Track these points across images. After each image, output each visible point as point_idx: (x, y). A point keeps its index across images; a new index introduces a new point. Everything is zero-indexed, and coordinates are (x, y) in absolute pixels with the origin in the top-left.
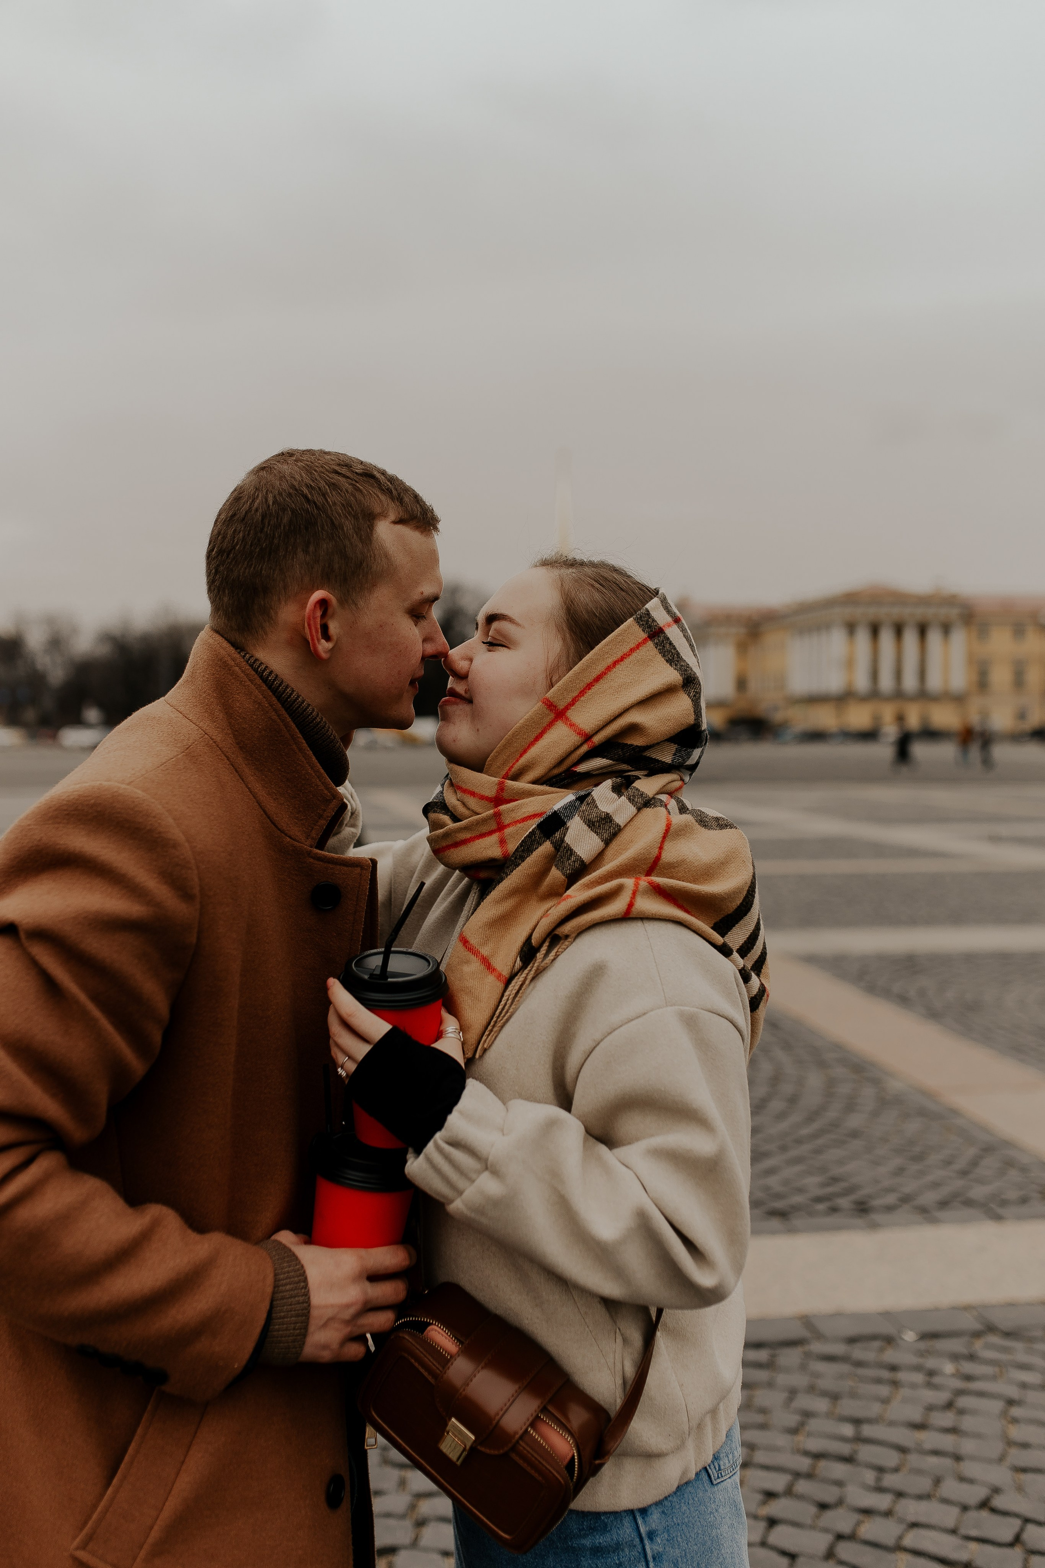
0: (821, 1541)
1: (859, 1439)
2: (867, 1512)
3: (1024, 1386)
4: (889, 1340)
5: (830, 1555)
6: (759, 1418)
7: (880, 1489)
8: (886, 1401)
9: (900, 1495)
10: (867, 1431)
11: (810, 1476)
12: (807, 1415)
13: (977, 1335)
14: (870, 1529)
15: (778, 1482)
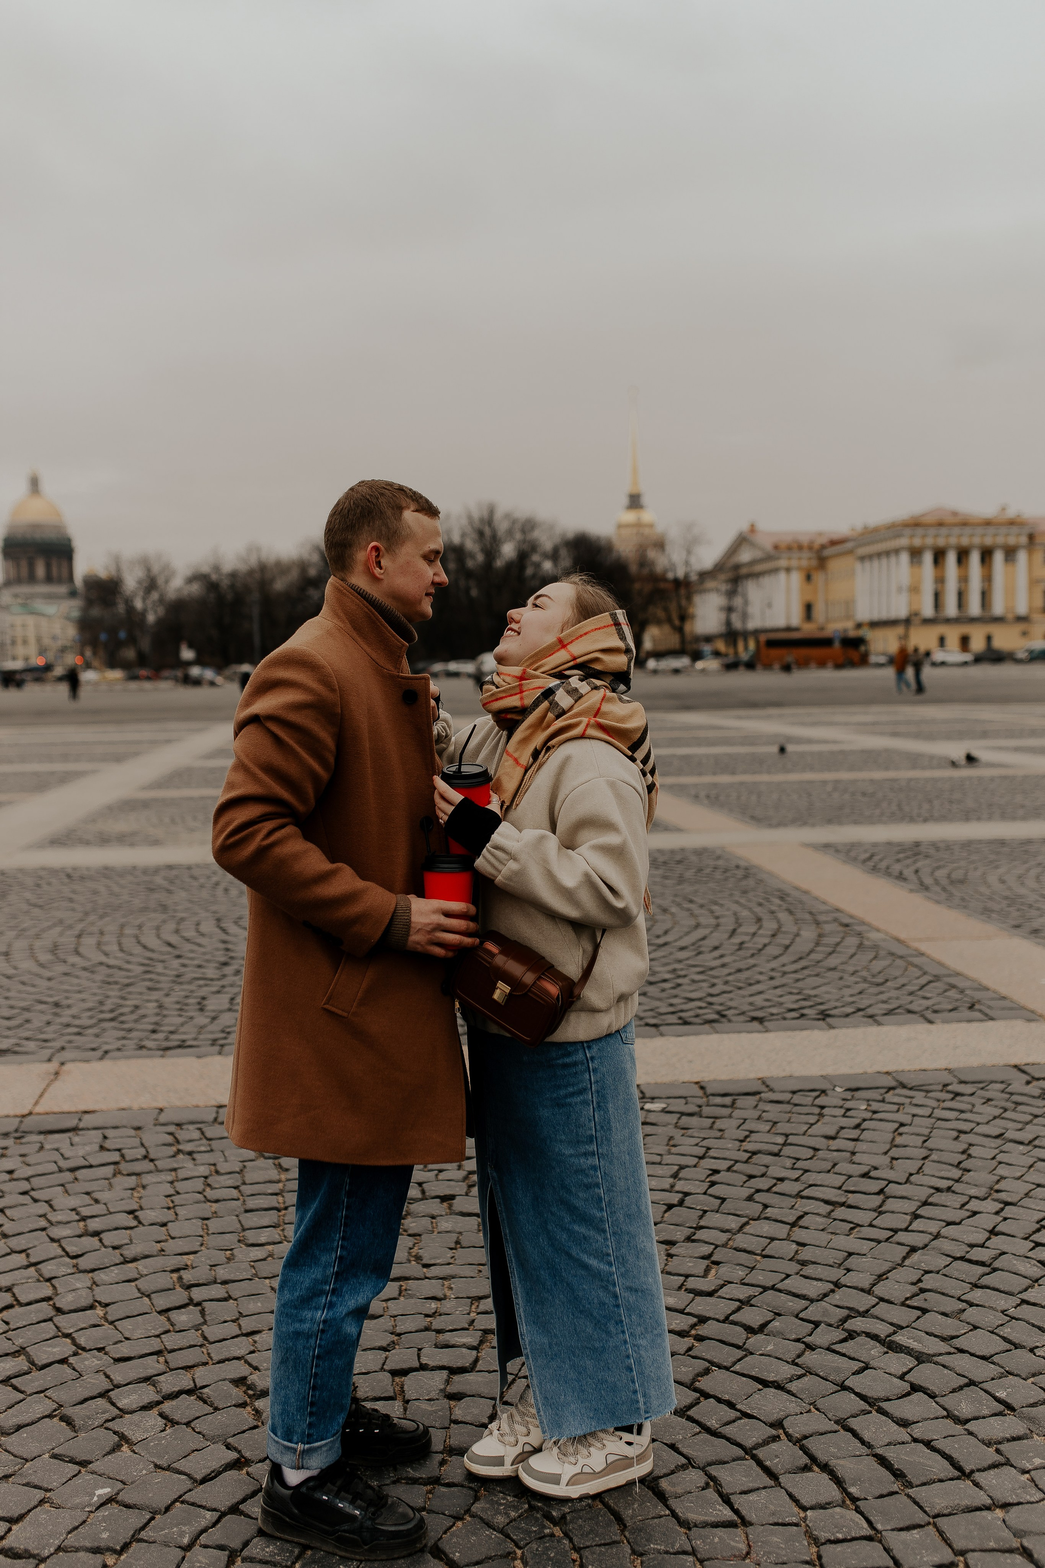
0: (746, 1192)
1: (785, 1144)
2: (782, 1180)
3: (914, 1116)
4: (823, 1092)
5: (750, 1198)
6: (719, 1134)
7: (793, 1169)
8: (812, 1125)
9: (806, 1171)
10: (791, 1139)
11: (746, 1162)
12: (751, 1132)
13: (890, 1089)
14: (780, 1187)
15: (723, 1165)
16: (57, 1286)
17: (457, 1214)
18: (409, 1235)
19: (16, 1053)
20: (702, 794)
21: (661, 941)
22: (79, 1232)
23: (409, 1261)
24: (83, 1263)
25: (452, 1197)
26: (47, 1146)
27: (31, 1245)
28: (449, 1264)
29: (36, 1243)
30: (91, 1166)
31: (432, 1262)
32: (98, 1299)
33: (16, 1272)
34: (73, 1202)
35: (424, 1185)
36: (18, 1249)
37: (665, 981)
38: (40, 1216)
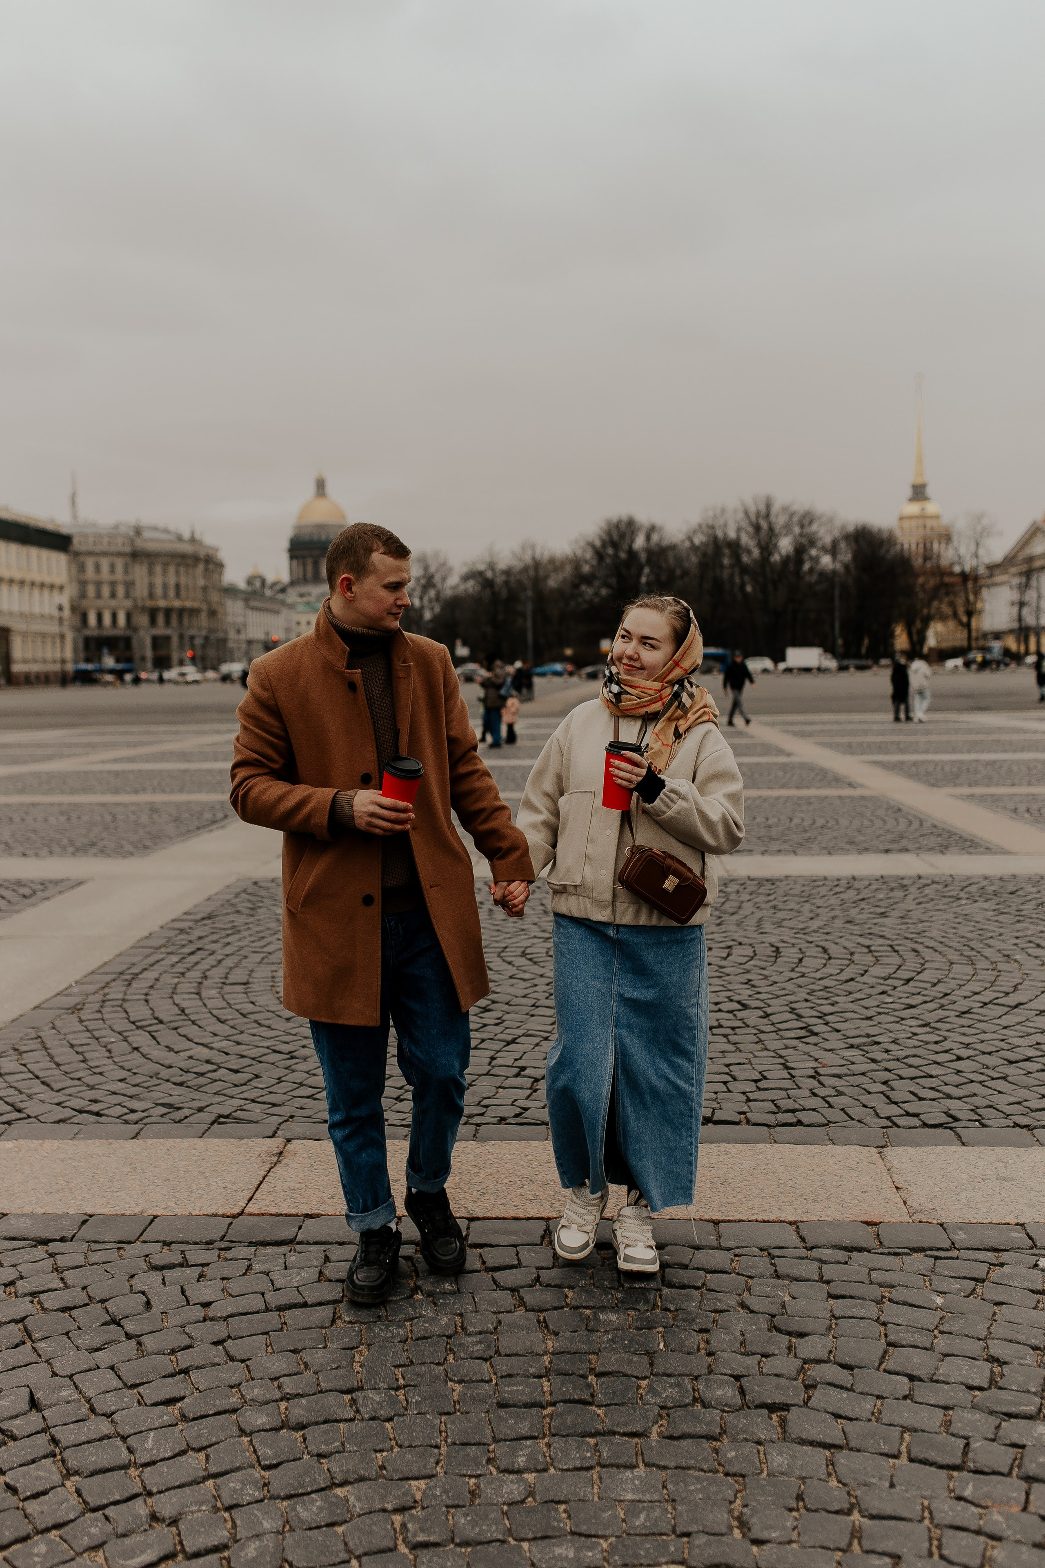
16: (238, 1522)
17: (794, 1441)
18: (727, 1474)
19: (238, 1120)
20: (1022, 808)
21: (1012, 1000)
22: (277, 1423)
23: (731, 1528)
24: (280, 1480)
25: (785, 1407)
26: (256, 1267)
27: (214, 1440)
28: (790, 1542)
29: (222, 1436)
30: (305, 1305)
31: (765, 1535)
32: (290, 1558)
33: (187, 1490)
34: (279, 1364)
35: (744, 1380)
36: (195, 1446)
37: (1028, 1059)
38: (232, 1387)
